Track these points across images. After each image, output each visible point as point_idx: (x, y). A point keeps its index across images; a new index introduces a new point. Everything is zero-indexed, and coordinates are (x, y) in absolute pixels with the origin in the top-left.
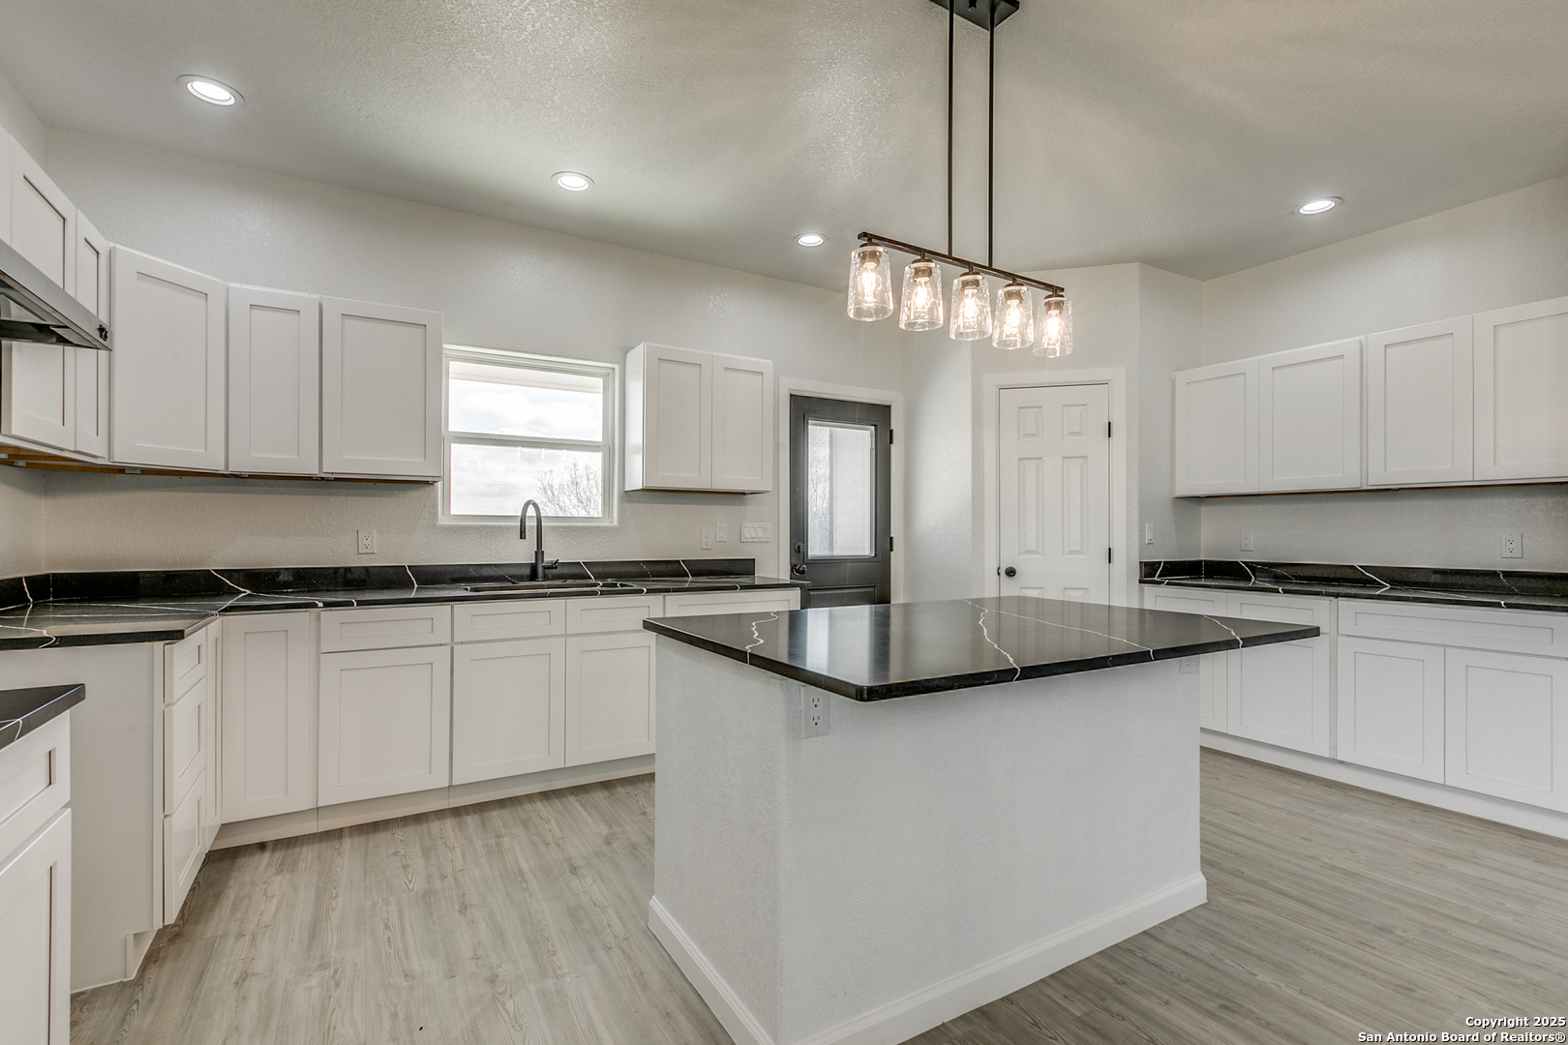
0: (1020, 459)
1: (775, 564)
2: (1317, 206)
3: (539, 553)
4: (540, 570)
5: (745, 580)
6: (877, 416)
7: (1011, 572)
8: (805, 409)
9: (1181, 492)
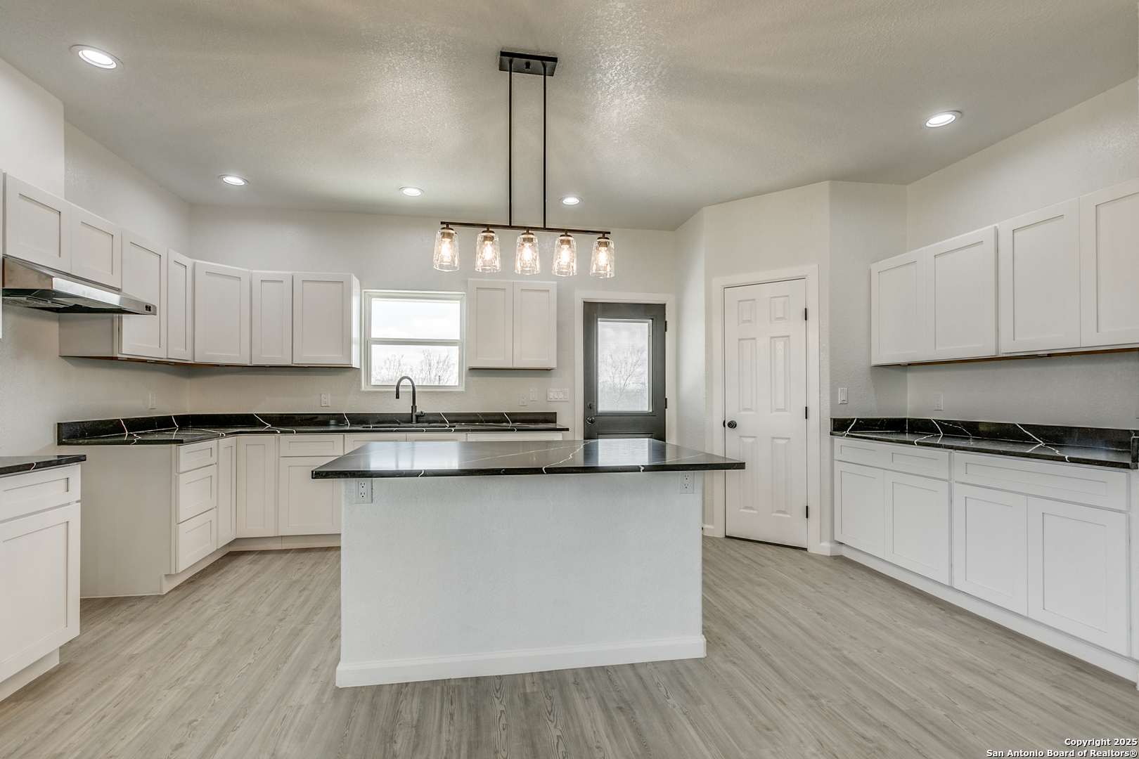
0: (740, 340)
1: (572, 416)
2: (941, 119)
3: (414, 407)
4: (414, 417)
5: (551, 426)
6: (655, 314)
7: (732, 425)
8: (594, 312)
9: (875, 362)
